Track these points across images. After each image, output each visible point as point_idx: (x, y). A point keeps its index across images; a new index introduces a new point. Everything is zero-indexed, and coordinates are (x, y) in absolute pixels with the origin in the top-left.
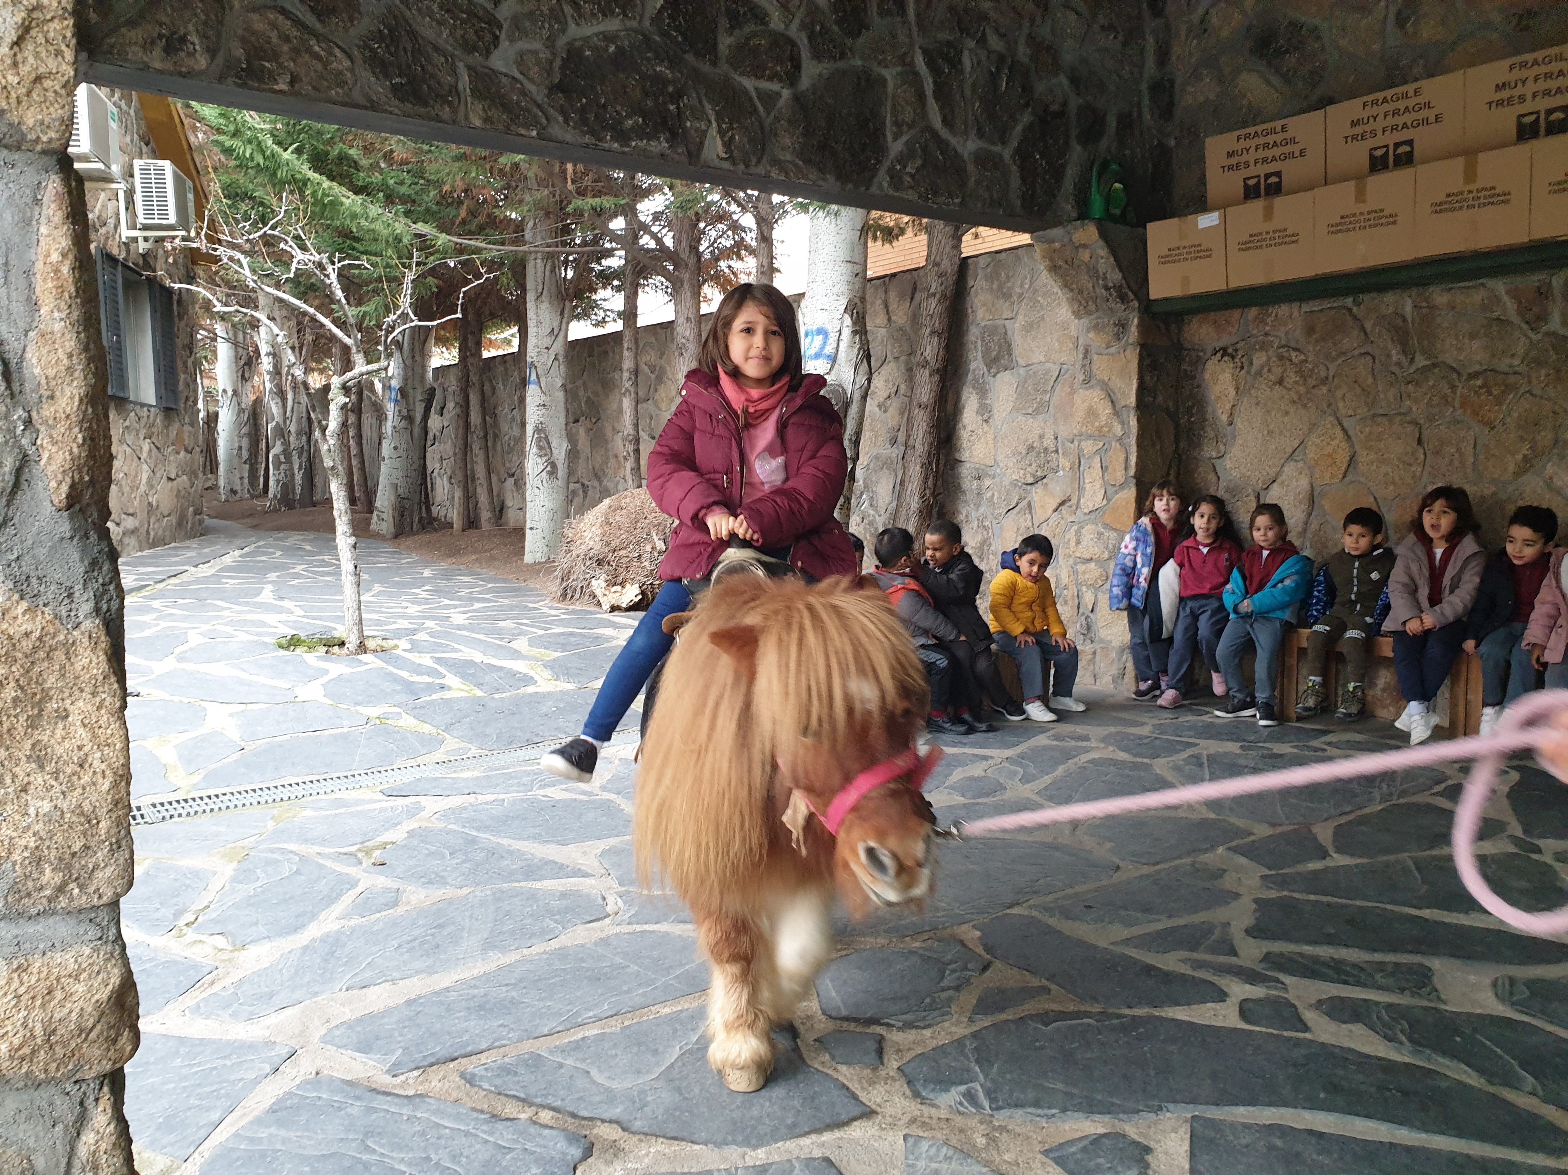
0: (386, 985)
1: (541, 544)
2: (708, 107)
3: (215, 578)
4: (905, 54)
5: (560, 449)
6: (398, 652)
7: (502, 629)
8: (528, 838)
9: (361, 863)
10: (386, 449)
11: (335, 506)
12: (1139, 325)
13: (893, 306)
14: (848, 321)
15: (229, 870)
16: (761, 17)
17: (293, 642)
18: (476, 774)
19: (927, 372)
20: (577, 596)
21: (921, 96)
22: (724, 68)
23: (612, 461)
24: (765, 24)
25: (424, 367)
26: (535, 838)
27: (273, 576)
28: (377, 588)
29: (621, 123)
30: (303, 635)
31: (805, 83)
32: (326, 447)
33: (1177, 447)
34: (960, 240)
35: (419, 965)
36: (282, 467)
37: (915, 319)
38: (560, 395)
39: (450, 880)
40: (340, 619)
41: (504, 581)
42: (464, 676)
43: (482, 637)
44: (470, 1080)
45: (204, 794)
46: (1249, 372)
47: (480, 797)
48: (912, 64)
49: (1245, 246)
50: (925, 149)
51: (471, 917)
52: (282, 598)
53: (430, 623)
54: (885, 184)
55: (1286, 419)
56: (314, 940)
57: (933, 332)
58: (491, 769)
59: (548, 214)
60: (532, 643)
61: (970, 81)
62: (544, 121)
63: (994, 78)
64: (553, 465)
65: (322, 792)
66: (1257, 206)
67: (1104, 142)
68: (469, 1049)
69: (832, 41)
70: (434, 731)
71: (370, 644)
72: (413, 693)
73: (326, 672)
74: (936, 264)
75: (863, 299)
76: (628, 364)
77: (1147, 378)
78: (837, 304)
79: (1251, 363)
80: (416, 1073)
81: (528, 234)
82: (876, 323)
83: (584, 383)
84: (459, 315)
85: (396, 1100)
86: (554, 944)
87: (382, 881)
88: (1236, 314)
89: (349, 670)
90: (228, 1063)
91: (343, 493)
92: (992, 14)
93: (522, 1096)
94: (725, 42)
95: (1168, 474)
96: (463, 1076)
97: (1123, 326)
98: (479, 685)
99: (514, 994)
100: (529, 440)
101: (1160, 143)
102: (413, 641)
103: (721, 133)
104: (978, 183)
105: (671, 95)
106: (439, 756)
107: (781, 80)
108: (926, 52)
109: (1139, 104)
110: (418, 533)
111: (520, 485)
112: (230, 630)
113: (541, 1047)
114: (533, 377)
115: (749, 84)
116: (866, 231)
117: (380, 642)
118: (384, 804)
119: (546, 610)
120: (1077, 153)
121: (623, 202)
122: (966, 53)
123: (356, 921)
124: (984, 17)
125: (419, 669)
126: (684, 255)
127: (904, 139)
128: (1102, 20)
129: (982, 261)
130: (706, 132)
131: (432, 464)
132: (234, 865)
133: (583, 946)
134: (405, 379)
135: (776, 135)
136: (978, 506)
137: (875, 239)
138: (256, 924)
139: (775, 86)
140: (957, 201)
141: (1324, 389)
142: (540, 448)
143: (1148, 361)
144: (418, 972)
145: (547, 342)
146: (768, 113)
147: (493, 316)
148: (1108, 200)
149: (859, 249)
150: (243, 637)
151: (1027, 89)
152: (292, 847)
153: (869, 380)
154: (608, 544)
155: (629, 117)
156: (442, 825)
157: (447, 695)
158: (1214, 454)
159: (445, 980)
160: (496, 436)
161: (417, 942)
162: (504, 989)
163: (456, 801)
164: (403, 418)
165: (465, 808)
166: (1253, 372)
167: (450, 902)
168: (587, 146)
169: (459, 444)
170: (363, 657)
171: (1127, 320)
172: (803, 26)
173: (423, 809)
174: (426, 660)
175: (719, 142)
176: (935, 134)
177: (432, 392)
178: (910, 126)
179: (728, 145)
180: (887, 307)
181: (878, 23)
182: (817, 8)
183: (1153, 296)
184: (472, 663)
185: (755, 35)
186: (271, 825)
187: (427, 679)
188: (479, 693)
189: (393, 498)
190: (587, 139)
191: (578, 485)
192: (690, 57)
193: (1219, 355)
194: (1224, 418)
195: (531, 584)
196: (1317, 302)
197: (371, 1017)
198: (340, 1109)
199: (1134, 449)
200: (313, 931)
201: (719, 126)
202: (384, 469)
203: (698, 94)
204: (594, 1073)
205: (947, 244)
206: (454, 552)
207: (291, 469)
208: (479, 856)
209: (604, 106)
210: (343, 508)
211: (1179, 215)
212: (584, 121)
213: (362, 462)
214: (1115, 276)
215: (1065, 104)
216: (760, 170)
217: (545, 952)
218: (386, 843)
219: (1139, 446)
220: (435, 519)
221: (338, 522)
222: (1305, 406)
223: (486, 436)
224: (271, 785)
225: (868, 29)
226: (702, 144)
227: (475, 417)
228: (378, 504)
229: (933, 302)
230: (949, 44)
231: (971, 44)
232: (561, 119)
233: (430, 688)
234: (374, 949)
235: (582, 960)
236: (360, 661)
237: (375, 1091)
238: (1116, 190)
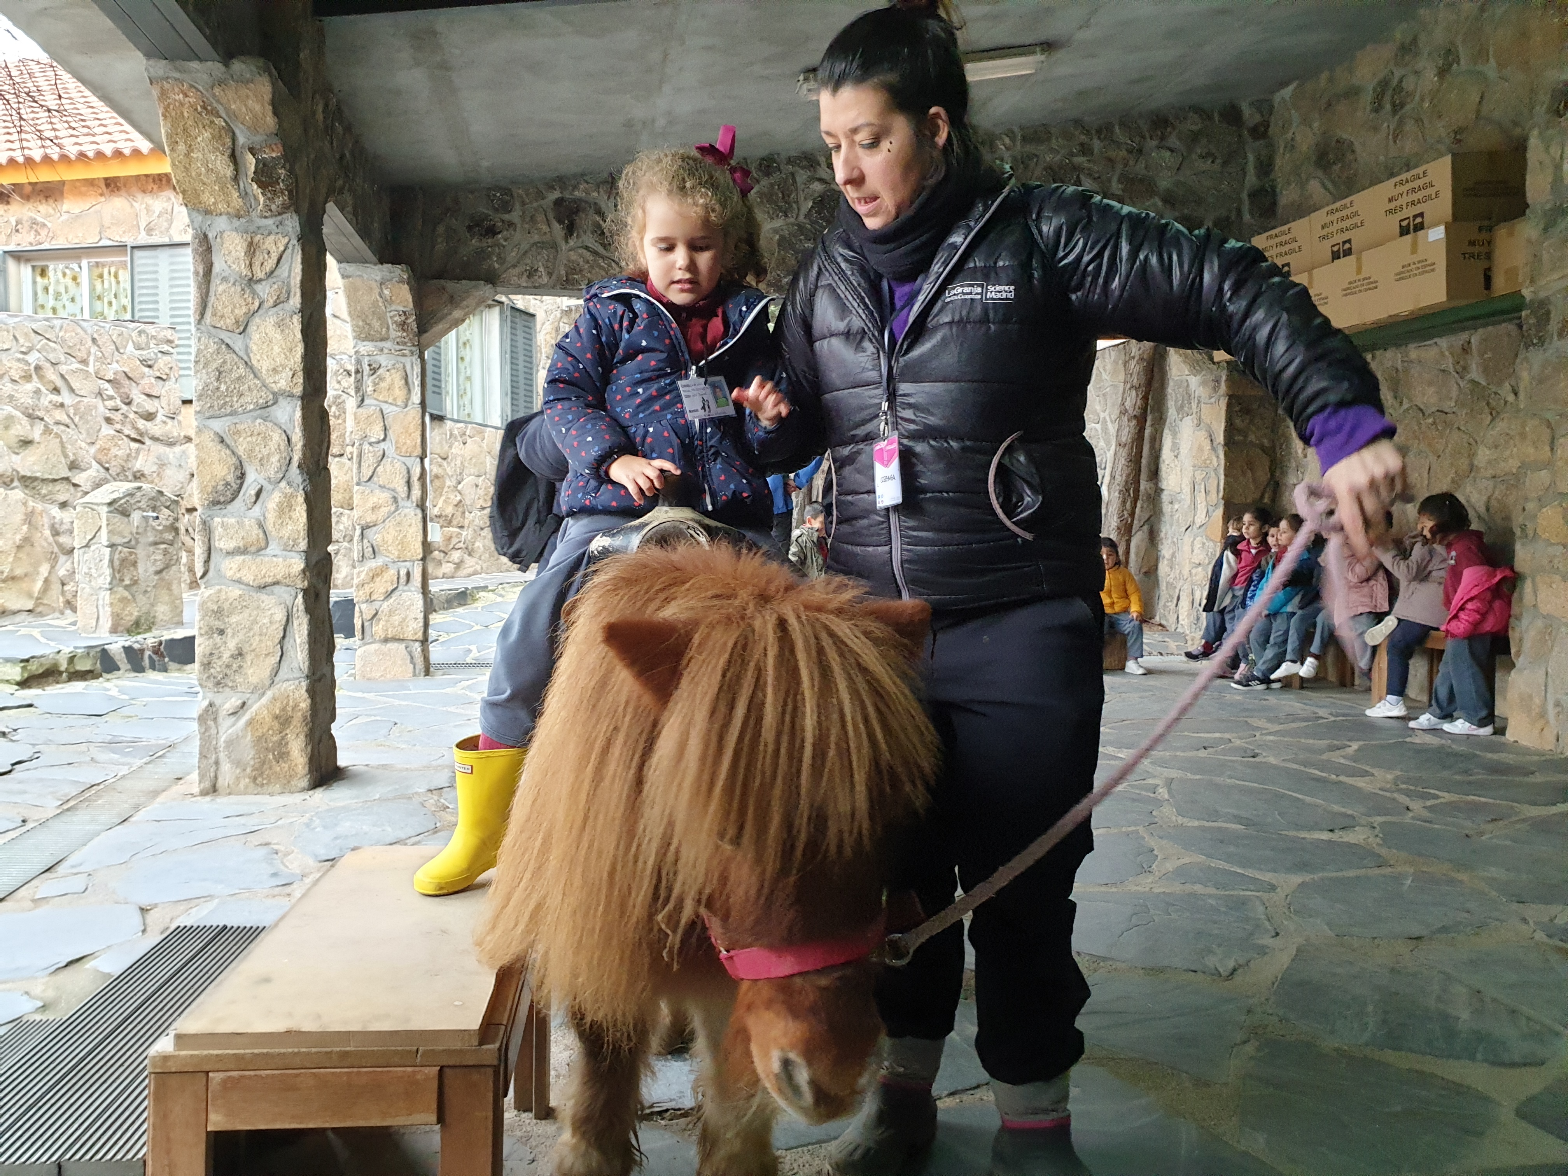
12: (1227, 382)
77: (1237, 421)
97: (1218, 381)
109: (1238, 210)
128: (1198, 151)
136: (1171, 525)
143: (1237, 408)
158: (1295, 481)
171: (1220, 376)
199: (1222, 477)
219: (1226, 475)
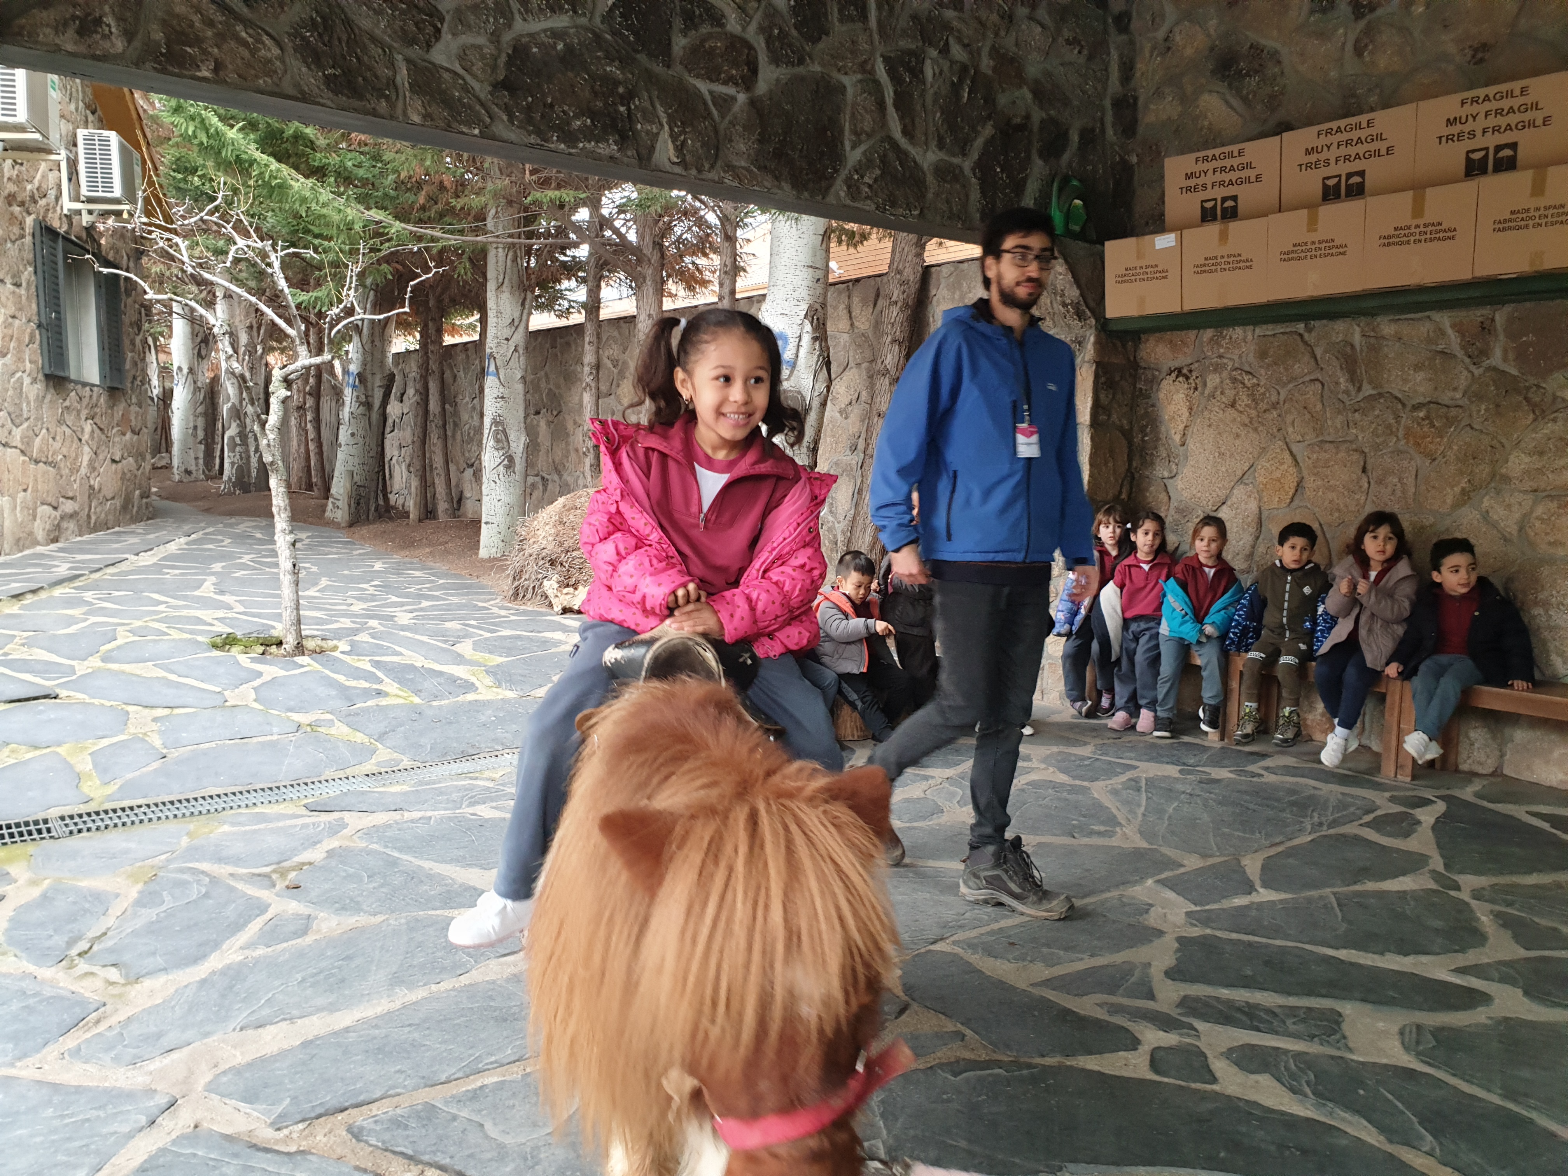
0: (284, 1024)
1: (497, 539)
2: (660, 110)
3: (157, 568)
4: (865, 62)
5: (518, 443)
6: (336, 654)
7: (447, 630)
8: (451, 861)
9: (274, 886)
10: (344, 435)
11: (274, 502)
12: (1097, 342)
13: (856, 312)
14: (808, 327)
15: (134, 892)
16: (716, 18)
17: (229, 641)
18: (406, 788)
19: (887, 381)
20: (529, 596)
21: (881, 105)
22: (678, 69)
23: (573, 456)
24: (722, 26)
25: (384, 352)
26: (458, 861)
27: (217, 567)
28: (324, 582)
29: (569, 124)
30: (239, 634)
31: (762, 87)
32: (265, 442)
33: (1130, 465)
34: (922, 247)
35: (321, 1001)
36: (238, 449)
37: (877, 325)
38: (520, 387)
39: (365, 907)
40: (278, 617)
41: (456, 576)
42: (402, 682)
43: (425, 639)
44: (356, 1134)
45: (118, 805)
46: (1202, 393)
47: (406, 814)
48: (872, 72)
49: (1202, 269)
50: (883, 159)
51: (382, 948)
52: (222, 592)
53: (373, 623)
54: (842, 194)
55: (1237, 442)
56: (214, 973)
57: (894, 341)
58: (421, 783)
59: (510, 203)
60: (476, 646)
61: (931, 91)
62: (488, 120)
63: (956, 89)
64: (511, 459)
65: (243, 805)
66: (1213, 229)
67: (1066, 157)
68: (362, 1098)
69: (790, 45)
70: (366, 740)
71: (310, 644)
72: (348, 699)
73: (260, 674)
74: (899, 272)
75: (824, 306)
76: (589, 358)
77: (1102, 396)
78: (797, 309)
79: (1205, 384)
80: (301, 1126)
81: (490, 223)
82: (837, 328)
83: (546, 375)
84: (407, 309)
85: (277, 1158)
86: (465, 980)
87: (293, 906)
88: (1192, 334)
89: (283, 673)
90: (102, 1114)
91: (282, 489)
92: (955, 23)
93: (410, 1152)
94: (680, 43)
95: (1120, 492)
96: (350, 1130)
97: (1080, 343)
98: (417, 692)
99: (416, 1035)
100: (486, 432)
101: (1122, 158)
102: (353, 644)
103: (674, 137)
104: (937, 195)
105: (622, 97)
106: (370, 766)
107: (736, 84)
108: (886, 60)
109: (1102, 120)
110: (374, 522)
111: (478, 475)
112: (162, 627)
113: (436, 1096)
114: (492, 368)
115: (703, 87)
116: (826, 236)
117: (319, 642)
118: (307, 820)
119: (495, 610)
120: (1038, 167)
121: (583, 196)
122: (928, 62)
123: (261, 951)
124: (947, 27)
125: (357, 674)
126: (648, 251)
127: (863, 148)
128: (1066, 33)
129: (945, 270)
130: (658, 134)
131: (391, 451)
132: (140, 886)
133: (494, 982)
134: (364, 364)
135: (731, 141)
137: (840, 242)
138: (154, 954)
139: (730, 90)
140: (916, 213)
141: (1275, 413)
142: (498, 441)
143: (1103, 379)
144: (319, 1010)
145: (507, 332)
146: (723, 117)
147: (454, 302)
148: (1068, 216)
149: (821, 254)
150: (175, 635)
151: (990, 100)
152: (205, 866)
153: (828, 388)
154: (561, 544)
155: (577, 117)
156: (362, 844)
157: (384, 702)
158: (1166, 474)
159: (345, 1019)
160: (456, 425)
161: (322, 976)
162: (407, 1029)
163: (381, 818)
164: (361, 404)
165: (390, 826)
166: (1207, 392)
167: (362, 930)
168: (532, 146)
169: (419, 430)
170: (300, 660)
171: (1084, 337)
172: (761, 29)
173: (345, 826)
174: (365, 664)
175: (670, 146)
176: (895, 145)
177: (391, 378)
178: (869, 136)
179: (680, 149)
180: (850, 312)
181: (839, 29)
182: (776, 10)
183: (1109, 314)
184: (412, 668)
185: (710, 36)
186: (185, 841)
187: (365, 684)
188: (416, 700)
189: (348, 485)
190: (533, 139)
191: (538, 479)
192: (642, 58)
193: (1174, 375)
194: (1177, 438)
195: (485, 581)
196: (1270, 326)
197: (263, 1061)
198: (215, 1168)
200: (215, 962)
201: (671, 129)
202: (341, 456)
203: (650, 97)
204: (488, 1126)
205: (910, 251)
206: (408, 544)
207: (247, 451)
208: (398, 880)
209: (552, 106)
210: (282, 504)
211: (1137, 236)
212: (530, 120)
213: (320, 446)
214: (1073, 293)
215: (1028, 117)
216: (713, 175)
217: (454, 989)
218: (304, 864)
219: (1091, 465)
220: (393, 507)
221: (277, 518)
222: (1256, 430)
223: (444, 426)
224: (191, 796)
225: (827, 34)
226: (653, 148)
227: (434, 405)
228: (333, 491)
229: (895, 310)
230: (911, 53)
231: (933, 53)
232: (505, 118)
233: (367, 694)
234: (277, 983)
235: (491, 998)
236: (296, 663)
237: (255, 1147)
238: (1076, 206)
